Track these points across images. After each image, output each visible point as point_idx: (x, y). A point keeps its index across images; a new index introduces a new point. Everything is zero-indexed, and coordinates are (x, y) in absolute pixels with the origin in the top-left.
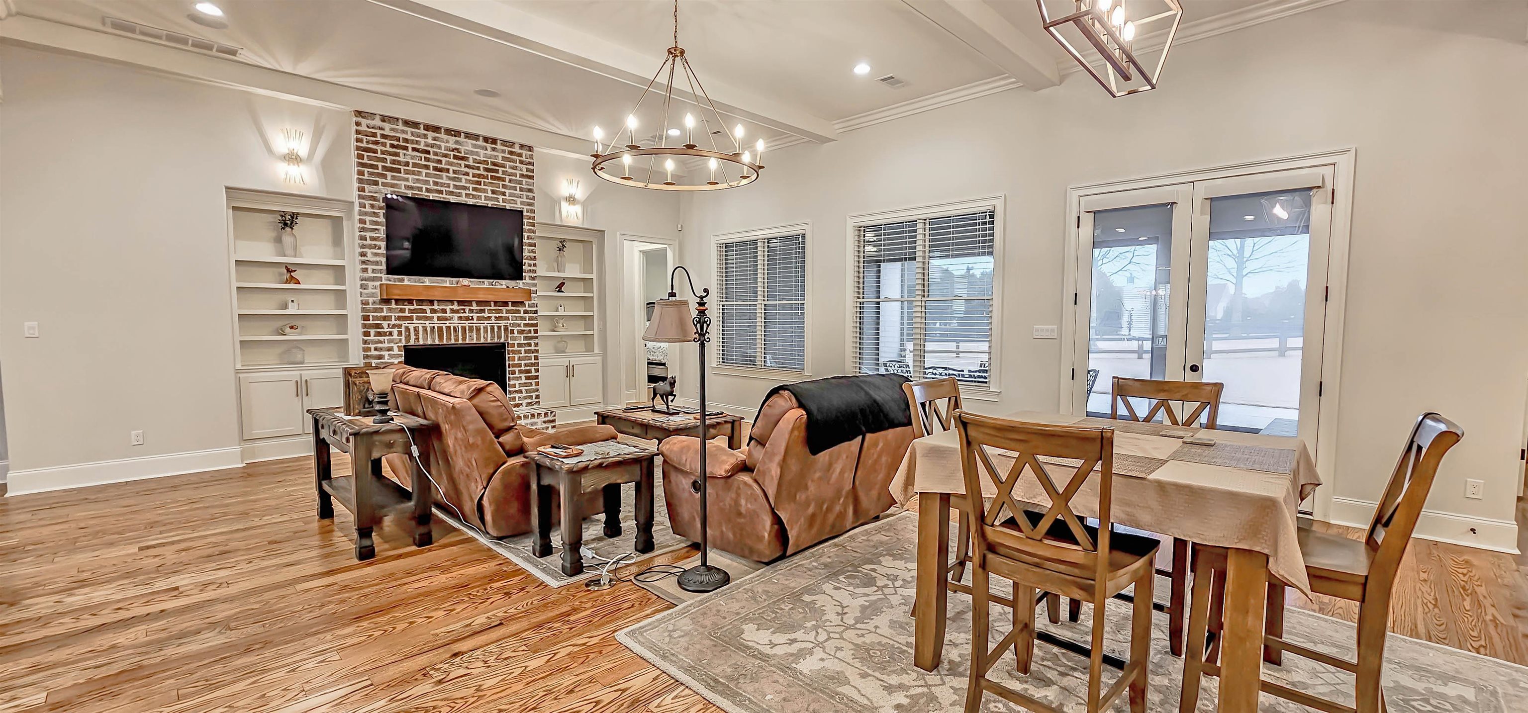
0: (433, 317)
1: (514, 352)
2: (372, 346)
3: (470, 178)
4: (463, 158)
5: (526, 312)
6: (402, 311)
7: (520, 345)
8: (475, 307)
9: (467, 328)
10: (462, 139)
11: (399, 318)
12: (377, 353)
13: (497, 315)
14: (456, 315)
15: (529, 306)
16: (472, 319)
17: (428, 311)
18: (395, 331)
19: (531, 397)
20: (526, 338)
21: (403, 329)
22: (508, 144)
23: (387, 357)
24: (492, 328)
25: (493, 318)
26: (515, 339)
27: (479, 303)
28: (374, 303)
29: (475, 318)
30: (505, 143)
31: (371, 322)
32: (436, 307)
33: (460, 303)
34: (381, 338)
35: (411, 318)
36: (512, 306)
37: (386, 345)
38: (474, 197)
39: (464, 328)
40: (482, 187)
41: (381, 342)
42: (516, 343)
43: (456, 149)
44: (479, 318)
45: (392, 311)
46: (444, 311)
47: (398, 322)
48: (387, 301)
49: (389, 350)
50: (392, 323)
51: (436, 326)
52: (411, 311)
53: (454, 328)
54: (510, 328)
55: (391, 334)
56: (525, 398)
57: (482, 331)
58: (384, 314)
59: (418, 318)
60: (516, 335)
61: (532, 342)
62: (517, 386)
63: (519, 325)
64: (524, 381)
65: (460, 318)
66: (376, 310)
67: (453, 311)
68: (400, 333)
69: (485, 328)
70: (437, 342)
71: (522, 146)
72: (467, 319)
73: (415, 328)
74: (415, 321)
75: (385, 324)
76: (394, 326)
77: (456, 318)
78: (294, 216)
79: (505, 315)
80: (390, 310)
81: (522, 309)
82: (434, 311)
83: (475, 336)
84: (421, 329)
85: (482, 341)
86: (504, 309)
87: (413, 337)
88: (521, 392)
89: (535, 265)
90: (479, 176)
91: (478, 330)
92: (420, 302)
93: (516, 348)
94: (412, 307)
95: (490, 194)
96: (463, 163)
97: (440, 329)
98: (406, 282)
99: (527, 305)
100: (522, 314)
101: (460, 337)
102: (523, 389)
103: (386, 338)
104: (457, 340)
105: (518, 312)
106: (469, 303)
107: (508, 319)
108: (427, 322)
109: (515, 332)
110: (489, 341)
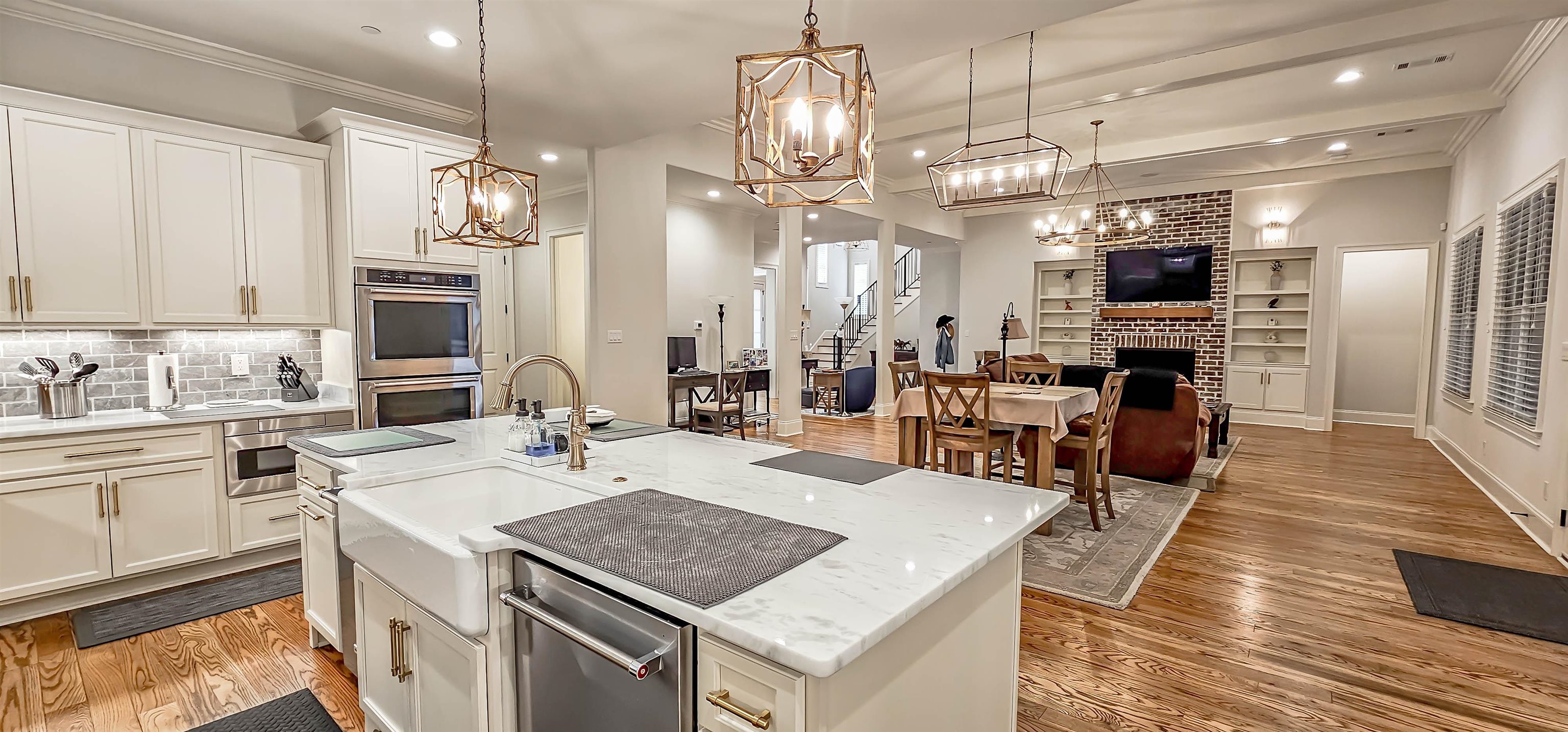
0: (1136, 329)
1: (1200, 357)
2: (1096, 347)
3: (1172, 228)
4: (1167, 215)
5: (1213, 326)
6: (1116, 325)
7: (1204, 352)
8: (1168, 322)
9: (1160, 337)
10: (1168, 201)
11: (1113, 330)
12: (1098, 351)
13: (1187, 328)
14: (1153, 328)
15: (1217, 320)
16: (1165, 331)
17: (1133, 325)
18: (1110, 338)
19: (1213, 395)
20: (1211, 347)
21: (1115, 337)
22: (1207, 195)
23: (1103, 354)
24: (1181, 338)
25: (1183, 330)
26: (1201, 347)
27: (1171, 319)
28: (1099, 320)
29: (1167, 330)
30: (1204, 195)
31: (1096, 332)
32: (1138, 322)
33: (1156, 319)
34: (1101, 342)
35: (1121, 330)
36: (1201, 321)
37: (1104, 347)
38: (1174, 241)
39: (1157, 338)
40: (1182, 232)
41: (1100, 345)
42: (1202, 350)
43: (1162, 210)
44: (1170, 330)
45: (1109, 326)
46: (1144, 325)
47: (1112, 332)
48: (1106, 319)
49: (1105, 350)
50: (1108, 333)
51: (1137, 335)
52: (1121, 325)
53: (1150, 337)
54: (1197, 338)
55: (1107, 340)
56: (1207, 395)
57: (1172, 340)
58: (1104, 327)
59: (1125, 330)
60: (1202, 343)
61: (1218, 350)
62: (1200, 384)
63: (1206, 336)
64: (1206, 381)
65: (1155, 330)
66: (1099, 325)
67: (1150, 325)
68: (1113, 340)
69: (1175, 338)
70: (1137, 346)
71: (1220, 193)
72: (1161, 330)
73: (1122, 336)
74: (1123, 332)
75: (1104, 333)
76: (1109, 335)
77: (1152, 330)
78: (1073, 271)
79: (1193, 328)
80: (1108, 325)
81: (1210, 324)
82: (1136, 325)
83: (1166, 343)
84: (1126, 337)
85: (1171, 347)
86: (1193, 323)
87: (1120, 342)
88: (1203, 389)
89: (1225, 287)
90: (1180, 225)
91: (1169, 339)
92: (1127, 319)
93: (1201, 354)
94: (1122, 323)
95: (1187, 237)
96: (1166, 219)
97: (1140, 338)
98: (1119, 307)
99: (1215, 320)
100: (1209, 327)
101: (1154, 344)
102: (1206, 387)
103: (1104, 342)
104: (1151, 345)
105: (1207, 325)
106: (1164, 319)
107: (1196, 331)
108: (1132, 333)
109: (1202, 341)
110: (1177, 347)
